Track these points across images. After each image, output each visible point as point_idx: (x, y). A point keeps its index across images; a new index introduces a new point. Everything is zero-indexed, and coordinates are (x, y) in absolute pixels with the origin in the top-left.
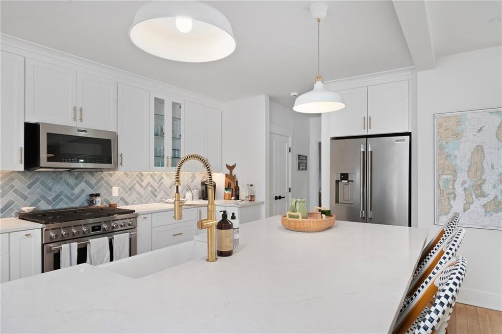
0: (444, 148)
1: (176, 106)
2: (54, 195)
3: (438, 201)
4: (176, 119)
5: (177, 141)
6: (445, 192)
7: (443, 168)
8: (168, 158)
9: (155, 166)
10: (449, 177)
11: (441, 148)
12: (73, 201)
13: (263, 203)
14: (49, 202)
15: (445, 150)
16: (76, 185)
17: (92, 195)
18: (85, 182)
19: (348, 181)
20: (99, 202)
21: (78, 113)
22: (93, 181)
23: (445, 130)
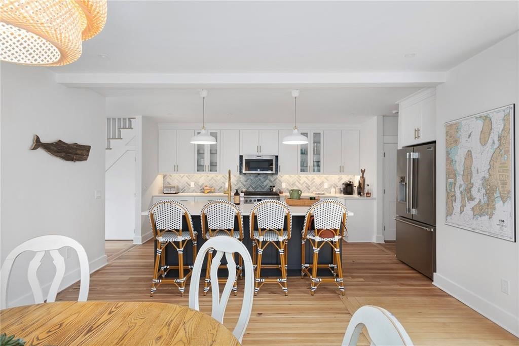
0: (449, 154)
3: (446, 203)
6: (450, 195)
7: (449, 172)
9: (301, 171)
10: (452, 180)
12: (263, 189)
13: (375, 199)
14: (253, 188)
15: (450, 156)
16: (265, 181)
17: (271, 186)
18: (268, 180)
19: (405, 183)
20: (275, 190)
21: (259, 148)
22: (272, 179)
23: (450, 137)
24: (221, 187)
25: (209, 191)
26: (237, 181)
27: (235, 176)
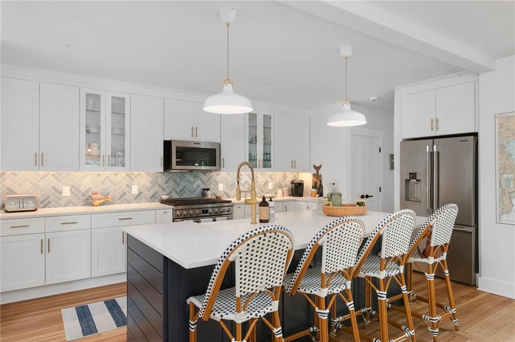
0: (505, 148)
1: (267, 118)
2: (181, 188)
3: (500, 200)
4: (267, 129)
5: (267, 146)
6: (506, 191)
7: (505, 167)
8: (259, 161)
10: (510, 176)
11: (502, 147)
12: (192, 193)
14: (178, 193)
15: (506, 150)
16: (194, 182)
17: (204, 189)
18: (200, 179)
19: (417, 180)
20: (210, 195)
21: (195, 131)
22: (205, 178)
23: (506, 130)
24: (125, 193)
25: (101, 201)
26: (151, 182)
27: (148, 174)
